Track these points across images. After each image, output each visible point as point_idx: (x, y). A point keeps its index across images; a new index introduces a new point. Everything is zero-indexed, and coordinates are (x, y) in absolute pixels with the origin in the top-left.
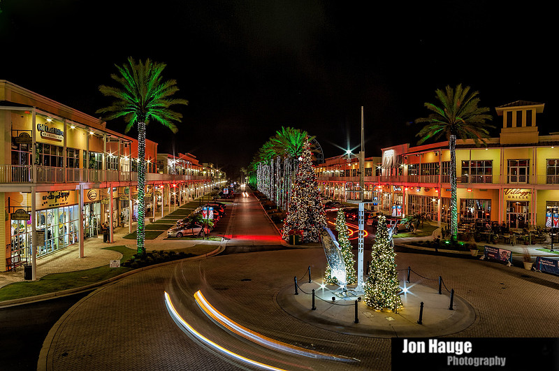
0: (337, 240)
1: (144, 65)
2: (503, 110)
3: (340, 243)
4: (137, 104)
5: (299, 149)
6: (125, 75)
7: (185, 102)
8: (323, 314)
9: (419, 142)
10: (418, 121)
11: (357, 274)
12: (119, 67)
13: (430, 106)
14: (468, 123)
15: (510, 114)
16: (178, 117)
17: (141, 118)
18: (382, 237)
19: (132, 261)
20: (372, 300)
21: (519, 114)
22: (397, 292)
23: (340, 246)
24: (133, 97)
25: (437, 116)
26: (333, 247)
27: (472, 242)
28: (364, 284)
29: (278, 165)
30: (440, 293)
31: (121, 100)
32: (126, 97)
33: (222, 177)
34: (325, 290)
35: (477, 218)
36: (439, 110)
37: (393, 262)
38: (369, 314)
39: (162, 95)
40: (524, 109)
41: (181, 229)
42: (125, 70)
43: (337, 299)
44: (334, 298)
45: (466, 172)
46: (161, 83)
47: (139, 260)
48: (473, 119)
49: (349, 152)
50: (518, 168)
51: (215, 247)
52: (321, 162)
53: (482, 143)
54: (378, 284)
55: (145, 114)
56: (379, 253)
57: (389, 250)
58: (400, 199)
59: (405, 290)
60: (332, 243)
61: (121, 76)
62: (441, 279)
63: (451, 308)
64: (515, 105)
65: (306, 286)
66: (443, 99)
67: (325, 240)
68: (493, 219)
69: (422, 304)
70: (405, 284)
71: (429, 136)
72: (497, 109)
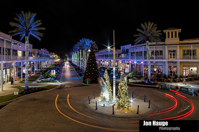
0: (105, 82)
1: (28, 14)
2: (166, 31)
3: (106, 83)
4: (25, 29)
5: (89, 47)
6: (20, 18)
7: (44, 29)
8: (100, 111)
9: (135, 44)
10: (134, 36)
11: (113, 95)
12: (18, 15)
13: (139, 30)
14: (153, 36)
15: (169, 33)
16: (41, 35)
17: (27, 35)
18: (122, 80)
19: (23, 92)
20: (119, 105)
21: (172, 33)
22: (128, 102)
23: (106, 84)
24: (23, 27)
25: (142, 34)
26: (104, 85)
27: (156, 82)
28: (115, 99)
29: (80, 53)
30: (145, 102)
31: (19, 28)
32: (21, 27)
33: (58, 58)
34: (101, 102)
35: (157, 73)
36: (142, 31)
37: (127, 90)
38: (118, 110)
39: (35, 26)
40: (174, 31)
41: (43, 79)
42: (20, 16)
43: (105, 105)
44: (104, 105)
45: (153, 55)
46: (35, 21)
47: (26, 91)
48: (155, 35)
49: (109, 48)
50: (172, 53)
51: (56, 86)
52: (97, 52)
53: (158, 44)
54: (121, 99)
55: (28, 33)
56: (121, 87)
57: (125, 85)
58: (128, 66)
59: (132, 101)
60: (103, 83)
61: (18, 18)
62: (145, 96)
63: (149, 108)
64: (170, 30)
65: (93, 100)
66: (144, 28)
67: (100, 82)
68: (163, 73)
69: (138, 106)
70: (131, 99)
71: (139, 41)
72: (164, 31)
